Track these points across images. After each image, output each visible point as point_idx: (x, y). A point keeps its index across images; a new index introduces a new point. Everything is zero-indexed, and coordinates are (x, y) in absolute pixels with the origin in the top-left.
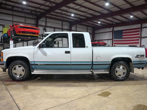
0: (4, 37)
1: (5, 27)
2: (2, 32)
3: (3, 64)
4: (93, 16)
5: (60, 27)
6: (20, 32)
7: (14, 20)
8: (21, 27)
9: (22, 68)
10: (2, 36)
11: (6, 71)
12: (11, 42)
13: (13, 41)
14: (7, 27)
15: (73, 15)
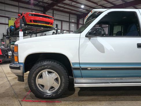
0: (10, 29)
1: (10, 19)
2: (8, 24)
3: (19, 68)
5: (68, 20)
6: (31, 21)
7: (20, 12)
8: (32, 15)
9: (55, 75)
10: (8, 29)
11: (23, 81)
12: (21, 33)
13: (23, 32)
14: (13, 19)
15: (83, 7)
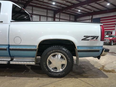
4: (72, 4)
15: (54, 3)
